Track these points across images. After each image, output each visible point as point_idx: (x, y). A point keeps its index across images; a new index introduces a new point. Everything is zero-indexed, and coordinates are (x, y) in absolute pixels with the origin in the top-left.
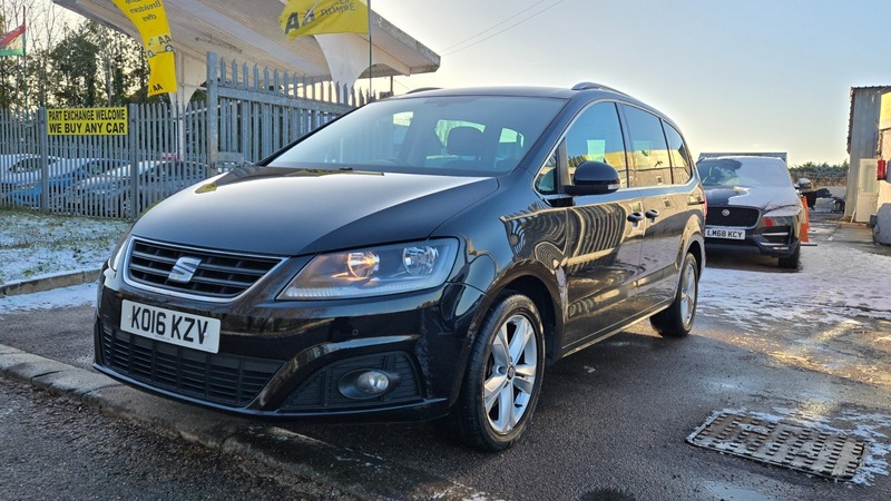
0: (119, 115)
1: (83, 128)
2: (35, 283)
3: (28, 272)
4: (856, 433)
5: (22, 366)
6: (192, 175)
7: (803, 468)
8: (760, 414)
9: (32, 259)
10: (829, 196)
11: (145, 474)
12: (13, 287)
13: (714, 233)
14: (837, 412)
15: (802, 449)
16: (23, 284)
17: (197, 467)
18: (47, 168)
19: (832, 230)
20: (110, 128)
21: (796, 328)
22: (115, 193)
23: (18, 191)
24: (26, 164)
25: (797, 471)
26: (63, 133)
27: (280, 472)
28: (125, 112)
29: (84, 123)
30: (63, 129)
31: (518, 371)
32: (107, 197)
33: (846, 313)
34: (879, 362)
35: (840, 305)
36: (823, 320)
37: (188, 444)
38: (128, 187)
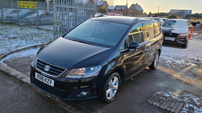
0: (34, 4)
1: (26, 6)
2: (18, 50)
3: (16, 47)
4: (184, 100)
5: (17, 75)
6: (50, 16)
7: (170, 111)
8: (165, 94)
9: (17, 42)
10: (200, 23)
11: (41, 106)
12: (14, 52)
13: (167, 39)
14: (182, 93)
15: (171, 105)
16: (16, 51)
17: (50, 104)
18: (19, 13)
19: (198, 34)
20: (32, 7)
21: (180, 67)
22: (34, 20)
23: (13, 18)
24: (14, 11)
25: (168, 111)
26: (22, 7)
27: (66, 107)
28: (35, 3)
29: (27, 5)
30: (22, 6)
31: (114, 87)
32: (32, 21)
33: (194, 62)
34: (196, 78)
35: (193, 59)
36: (187, 64)
37: (49, 98)
38: (37, 19)
